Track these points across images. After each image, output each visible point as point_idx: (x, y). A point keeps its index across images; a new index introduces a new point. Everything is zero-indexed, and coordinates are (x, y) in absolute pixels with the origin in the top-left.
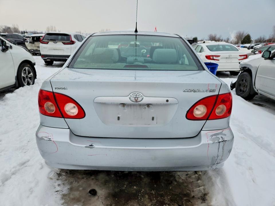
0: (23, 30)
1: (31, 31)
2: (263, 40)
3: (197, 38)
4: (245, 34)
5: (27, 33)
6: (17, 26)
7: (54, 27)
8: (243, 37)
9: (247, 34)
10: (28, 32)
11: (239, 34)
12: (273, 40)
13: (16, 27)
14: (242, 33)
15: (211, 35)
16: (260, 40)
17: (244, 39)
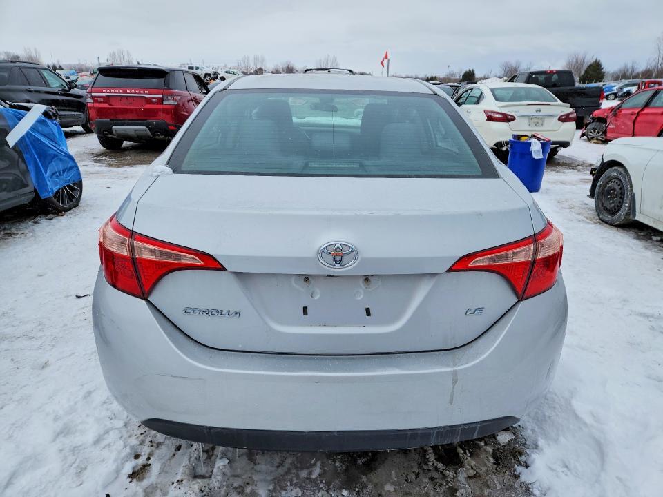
0: (51, 64)
1: (70, 65)
2: (632, 72)
3: (473, 71)
4: (590, 60)
5: (61, 68)
6: (36, 53)
7: (126, 53)
8: (585, 68)
9: (593, 60)
10: (63, 67)
11: (574, 61)
12: (656, 71)
13: (33, 54)
14: (580, 57)
15: (507, 63)
16: (625, 73)
17: (587, 71)
